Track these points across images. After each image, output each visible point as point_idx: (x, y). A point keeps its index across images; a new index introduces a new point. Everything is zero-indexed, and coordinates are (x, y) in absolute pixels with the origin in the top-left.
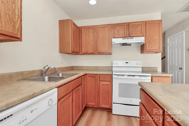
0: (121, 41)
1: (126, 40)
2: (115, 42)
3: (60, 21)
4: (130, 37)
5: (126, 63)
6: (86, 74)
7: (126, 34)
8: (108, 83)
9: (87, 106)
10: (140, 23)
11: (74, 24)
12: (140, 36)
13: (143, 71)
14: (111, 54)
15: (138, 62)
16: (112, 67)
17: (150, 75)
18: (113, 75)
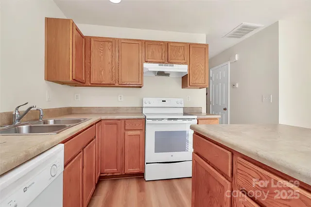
0: (157, 67)
1: (164, 67)
2: (148, 69)
3: (48, 20)
4: (169, 62)
5: (163, 101)
6: (100, 121)
7: (163, 58)
8: (138, 132)
9: (102, 175)
10: (183, 45)
11: (77, 29)
12: (183, 64)
13: (185, 114)
14: (141, 87)
15: (179, 100)
16: (142, 108)
17: (196, 117)
18: (147, 120)
